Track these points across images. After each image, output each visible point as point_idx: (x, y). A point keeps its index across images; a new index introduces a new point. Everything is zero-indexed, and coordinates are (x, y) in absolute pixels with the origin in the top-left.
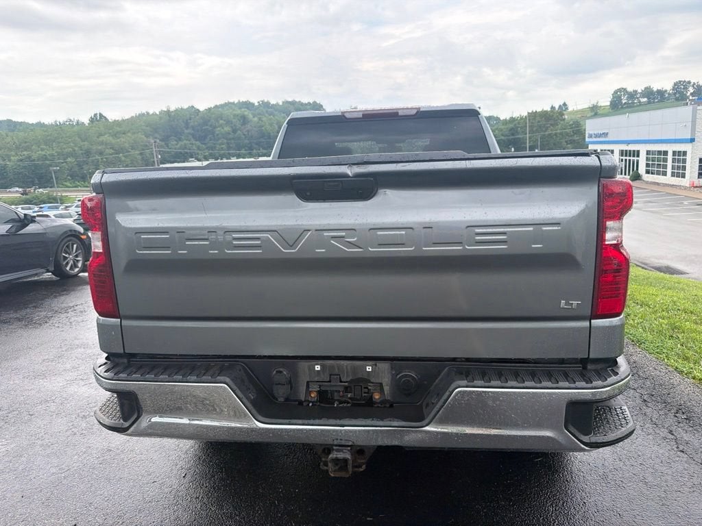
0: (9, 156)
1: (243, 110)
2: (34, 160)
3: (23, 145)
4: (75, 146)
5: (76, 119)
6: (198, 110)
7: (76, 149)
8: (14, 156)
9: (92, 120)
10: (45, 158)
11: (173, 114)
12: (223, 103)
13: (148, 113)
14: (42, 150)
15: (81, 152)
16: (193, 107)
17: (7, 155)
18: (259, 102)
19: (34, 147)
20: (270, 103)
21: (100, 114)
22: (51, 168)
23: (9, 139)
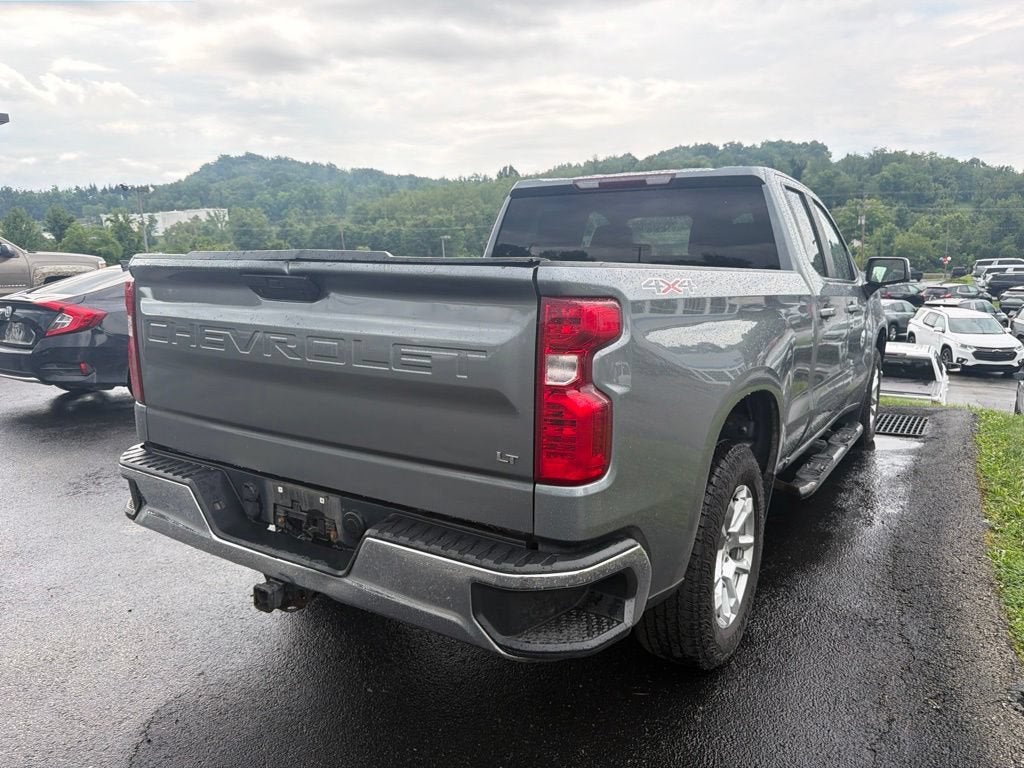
0: (403, 220)
1: (700, 157)
2: (429, 226)
3: (421, 206)
4: (477, 209)
5: (483, 174)
6: (635, 159)
7: (477, 212)
8: (409, 220)
9: (500, 175)
10: (441, 223)
11: (600, 166)
12: (672, 147)
13: (570, 165)
14: (440, 213)
15: (482, 217)
16: (629, 155)
17: (402, 218)
18: (725, 145)
19: (432, 210)
20: (742, 146)
21: (511, 168)
22: (442, 237)
23: (406, 199)
